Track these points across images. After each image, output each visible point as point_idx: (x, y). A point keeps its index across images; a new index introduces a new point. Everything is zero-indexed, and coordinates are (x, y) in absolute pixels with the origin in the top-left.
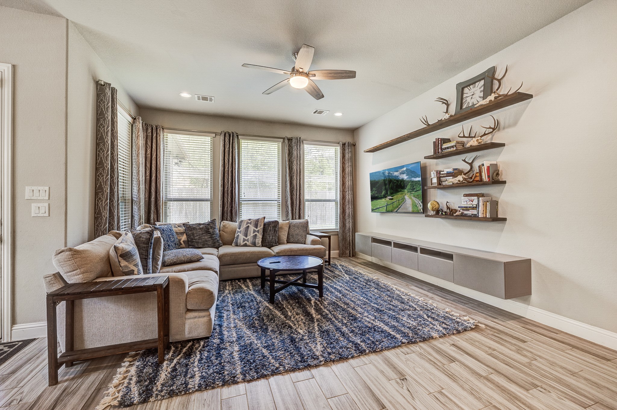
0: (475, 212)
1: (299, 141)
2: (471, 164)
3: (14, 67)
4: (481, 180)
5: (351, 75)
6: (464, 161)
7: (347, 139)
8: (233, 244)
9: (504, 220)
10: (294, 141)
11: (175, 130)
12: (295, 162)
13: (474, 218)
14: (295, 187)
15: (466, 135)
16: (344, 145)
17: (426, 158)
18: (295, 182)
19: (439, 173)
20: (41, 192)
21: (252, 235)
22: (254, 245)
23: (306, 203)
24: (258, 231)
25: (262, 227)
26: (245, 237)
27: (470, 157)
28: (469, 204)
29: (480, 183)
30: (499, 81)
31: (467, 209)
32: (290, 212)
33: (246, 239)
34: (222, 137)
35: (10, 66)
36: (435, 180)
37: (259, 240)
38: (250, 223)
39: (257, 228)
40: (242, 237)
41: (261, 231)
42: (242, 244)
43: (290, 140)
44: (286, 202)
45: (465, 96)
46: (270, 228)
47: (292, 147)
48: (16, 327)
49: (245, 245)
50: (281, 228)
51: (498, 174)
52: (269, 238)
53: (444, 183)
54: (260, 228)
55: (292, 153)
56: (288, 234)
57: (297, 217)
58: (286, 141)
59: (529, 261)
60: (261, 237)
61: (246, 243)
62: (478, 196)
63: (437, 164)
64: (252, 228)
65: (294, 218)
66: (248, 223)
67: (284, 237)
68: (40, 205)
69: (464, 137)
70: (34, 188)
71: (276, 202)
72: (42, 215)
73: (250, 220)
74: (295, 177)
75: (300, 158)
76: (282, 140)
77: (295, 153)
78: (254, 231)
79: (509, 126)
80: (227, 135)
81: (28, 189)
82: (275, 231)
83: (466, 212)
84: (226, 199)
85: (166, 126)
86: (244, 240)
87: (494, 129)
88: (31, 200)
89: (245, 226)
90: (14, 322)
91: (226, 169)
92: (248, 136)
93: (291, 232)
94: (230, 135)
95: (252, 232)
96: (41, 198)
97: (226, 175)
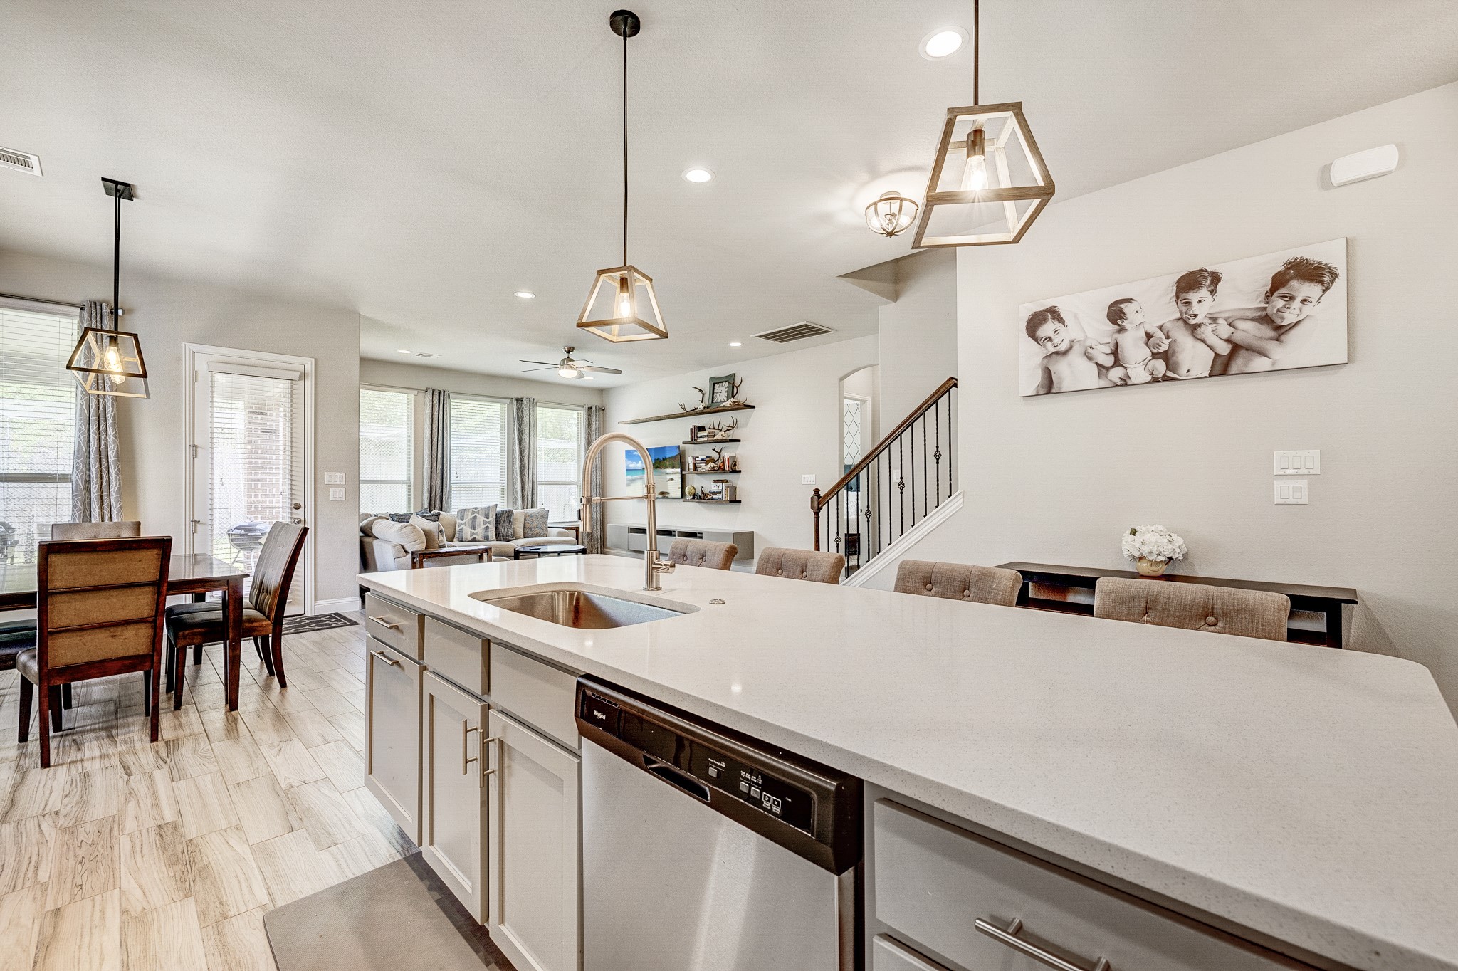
0: (720, 496)
1: (532, 403)
2: (719, 453)
3: (315, 361)
4: (724, 469)
6: (714, 450)
7: (595, 402)
8: (455, 540)
9: (740, 502)
10: (525, 403)
12: (527, 432)
13: (719, 501)
14: (527, 464)
15: (716, 427)
16: (590, 408)
17: (683, 443)
18: (526, 459)
19: (695, 458)
20: (338, 477)
21: (482, 527)
22: (487, 539)
23: (543, 486)
24: (490, 523)
25: (494, 517)
26: (472, 531)
27: (718, 447)
28: (716, 489)
29: (724, 471)
30: (737, 387)
31: (715, 493)
32: (519, 499)
33: (475, 532)
34: (429, 395)
35: (313, 360)
36: (691, 466)
37: (492, 533)
38: (478, 513)
39: (487, 518)
40: (467, 532)
41: (494, 522)
42: (470, 538)
43: (520, 401)
44: (514, 485)
45: (715, 391)
46: (504, 518)
47: (522, 411)
48: (318, 602)
49: (474, 540)
50: (515, 519)
51: (735, 465)
52: (503, 531)
53: (699, 469)
54: (492, 518)
55: (522, 419)
56: (524, 527)
58: (515, 402)
59: (752, 533)
60: (494, 529)
61: (475, 538)
62: (722, 481)
63: (694, 450)
64: (481, 519)
65: (525, 507)
66: (473, 513)
67: (520, 531)
68: (337, 489)
69: (714, 428)
70: (333, 473)
71: (498, 485)
72: (339, 499)
73: (476, 508)
74: (526, 452)
75: (533, 426)
76: (509, 401)
77: (526, 419)
78: (485, 523)
79: (743, 427)
80: (436, 393)
81: (327, 475)
82: (510, 522)
83: (715, 496)
84: (434, 481)
86: (472, 534)
87: (733, 427)
88: (330, 486)
89: (470, 516)
90: (315, 600)
91: (435, 440)
92: (463, 394)
93: (527, 524)
94: (439, 393)
95: (482, 523)
96: (338, 483)
97: (435, 447)
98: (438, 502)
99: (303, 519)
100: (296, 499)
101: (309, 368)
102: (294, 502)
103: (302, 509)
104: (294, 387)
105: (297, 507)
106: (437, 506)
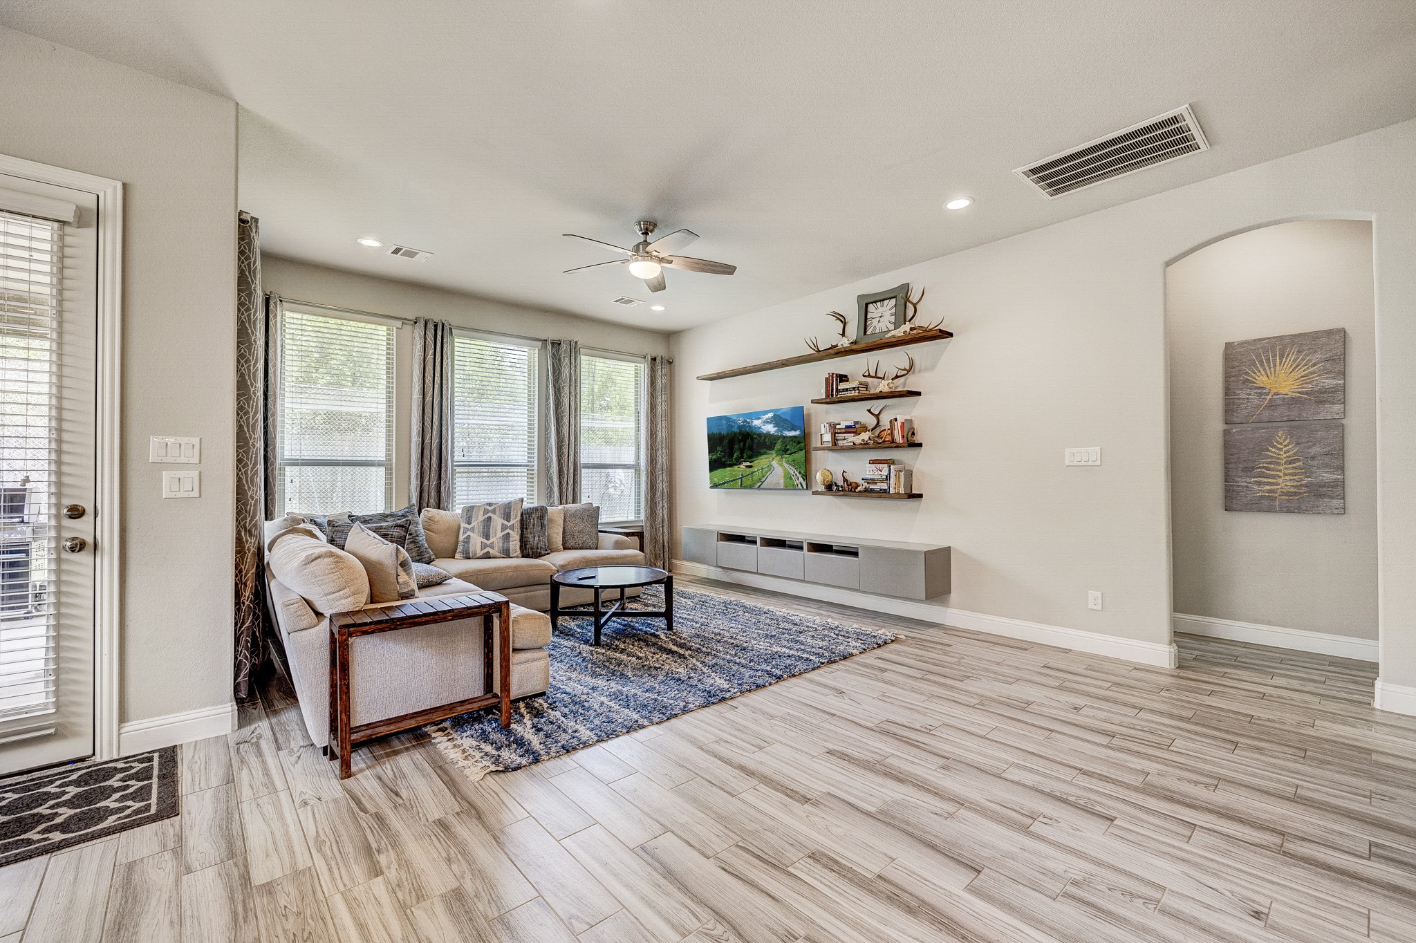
0: (884, 486)
1: (574, 349)
2: (877, 416)
3: (124, 185)
4: (893, 441)
5: (729, 270)
6: (869, 411)
7: (659, 350)
8: (457, 556)
9: (920, 496)
10: (564, 347)
11: (307, 305)
12: (566, 390)
13: (884, 493)
14: (567, 439)
15: (873, 374)
16: (654, 359)
17: (813, 402)
18: (565, 430)
19: (833, 426)
20: (183, 447)
21: (500, 534)
22: (506, 554)
23: (583, 470)
24: (512, 527)
25: (519, 518)
26: (484, 540)
27: (876, 405)
28: (877, 475)
29: (893, 445)
30: (915, 306)
31: (873, 481)
32: (556, 489)
33: (488, 542)
34: (419, 330)
35: (119, 186)
36: (828, 438)
37: (515, 544)
38: (494, 511)
39: (508, 520)
40: (477, 542)
41: (517, 526)
42: (480, 553)
43: (556, 344)
44: (548, 468)
45: (869, 315)
46: (534, 520)
47: (559, 360)
48: (129, 727)
49: (487, 556)
50: (551, 521)
51: (913, 434)
52: (533, 541)
53: (840, 443)
54: (515, 521)
55: (560, 371)
56: (564, 532)
57: (570, 498)
58: (549, 347)
59: (948, 550)
60: (518, 538)
61: (488, 552)
62: (890, 462)
63: (827, 412)
64: (498, 521)
65: (564, 501)
66: (486, 512)
67: (558, 539)
68: (181, 474)
69: (869, 376)
70: (168, 439)
71: (525, 469)
72: (185, 495)
73: (490, 504)
74: (566, 420)
75: (575, 382)
76: (540, 343)
77: (566, 372)
78: (504, 527)
79: (926, 369)
80: (431, 326)
81: (154, 441)
82: (542, 525)
83: (872, 486)
84: (426, 462)
85: (286, 293)
86: (484, 546)
87: (908, 371)
88: (161, 466)
89: (481, 518)
90: (123, 718)
91: (428, 398)
92: (472, 331)
93: (568, 528)
94: (436, 326)
95: (499, 528)
96: (183, 460)
97: (428, 410)
98: (433, 494)
99: (90, 540)
100: (69, 496)
101: (109, 202)
102: (68, 502)
103: (89, 518)
104: (68, 240)
105: (76, 513)
106: (432, 501)
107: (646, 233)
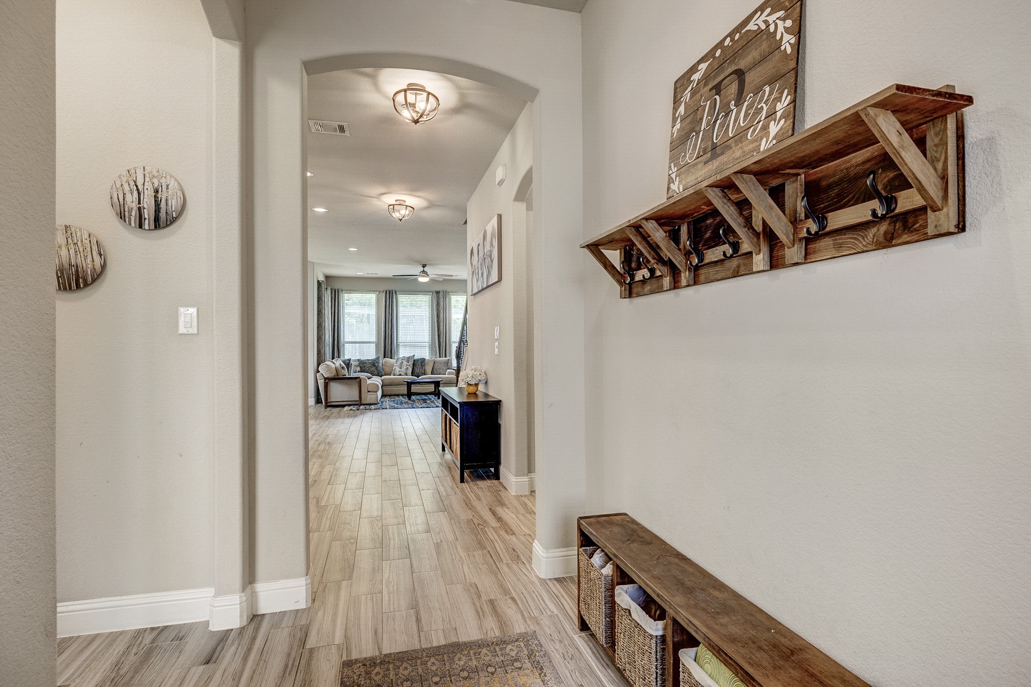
1: (446, 294)
8: (392, 374)
10: (441, 293)
11: (350, 291)
12: (442, 311)
14: (442, 331)
18: (442, 328)
21: (405, 368)
22: (406, 374)
23: (453, 344)
24: (409, 365)
25: (412, 362)
32: (438, 352)
33: (401, 370)
34: (384, 295)
37: (410, 371)
38: (404, 360)
39: (408, 363)
40: (398, 369)
41: (412, 365)
42: (398, 374)
43: (438, 293)
44: (434, 344)
46: (419, 363)
47: (440, 298)
49: (400, 375)
50: (428, 363)
52: (417, 371)
54: (411, 363)
55: (440, 303)
56: (432, 367)
57: (444, 356)
58: (435, 295)
60: (411, 369)
61: (401, 373)
64: (405, 363)
66: (402, 359)
67: (429, 369)
71: (427, 344)
73: (404, 357)
74: (442, 324)
75: (446, 307)
76: (431, 293)
77: (442, 303)
78: (407, 365)
80: (388, 292)
82: (422, 365)
85: (343, 289)
86: (399, 371)
89: (400, 362)
91: (387, 319)
93: (435, 367)
94: (390, 292)
95: (405, 365)
97: (387, 323)
98: (389, 353)
106: (389, 356)
107: (424, 267)
